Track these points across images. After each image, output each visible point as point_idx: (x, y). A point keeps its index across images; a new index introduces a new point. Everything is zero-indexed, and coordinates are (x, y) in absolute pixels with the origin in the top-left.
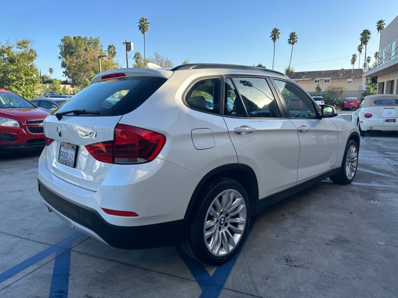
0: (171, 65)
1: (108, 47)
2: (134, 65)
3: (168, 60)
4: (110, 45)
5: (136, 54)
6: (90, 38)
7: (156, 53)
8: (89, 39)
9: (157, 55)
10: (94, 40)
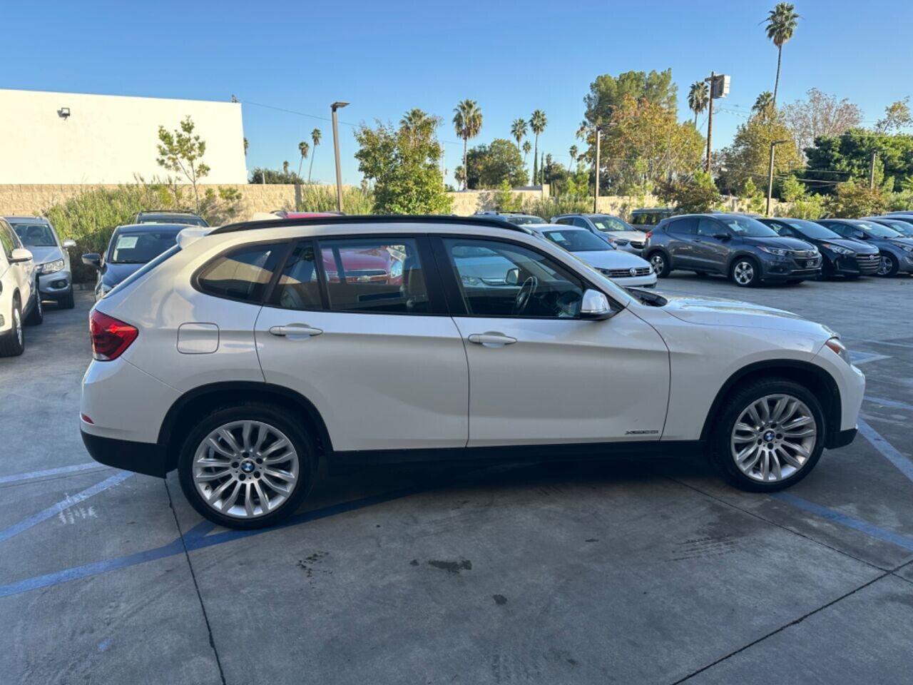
0: (856, 117)
1: (691, 89)
2: (741, 127)
3: (848, 103)
4: (695, 84)
5: (762, 97)
6: (650, 74)
7: (813, 89)
8: (647, 77)
9: (817, 95)
10: (658, 77)
